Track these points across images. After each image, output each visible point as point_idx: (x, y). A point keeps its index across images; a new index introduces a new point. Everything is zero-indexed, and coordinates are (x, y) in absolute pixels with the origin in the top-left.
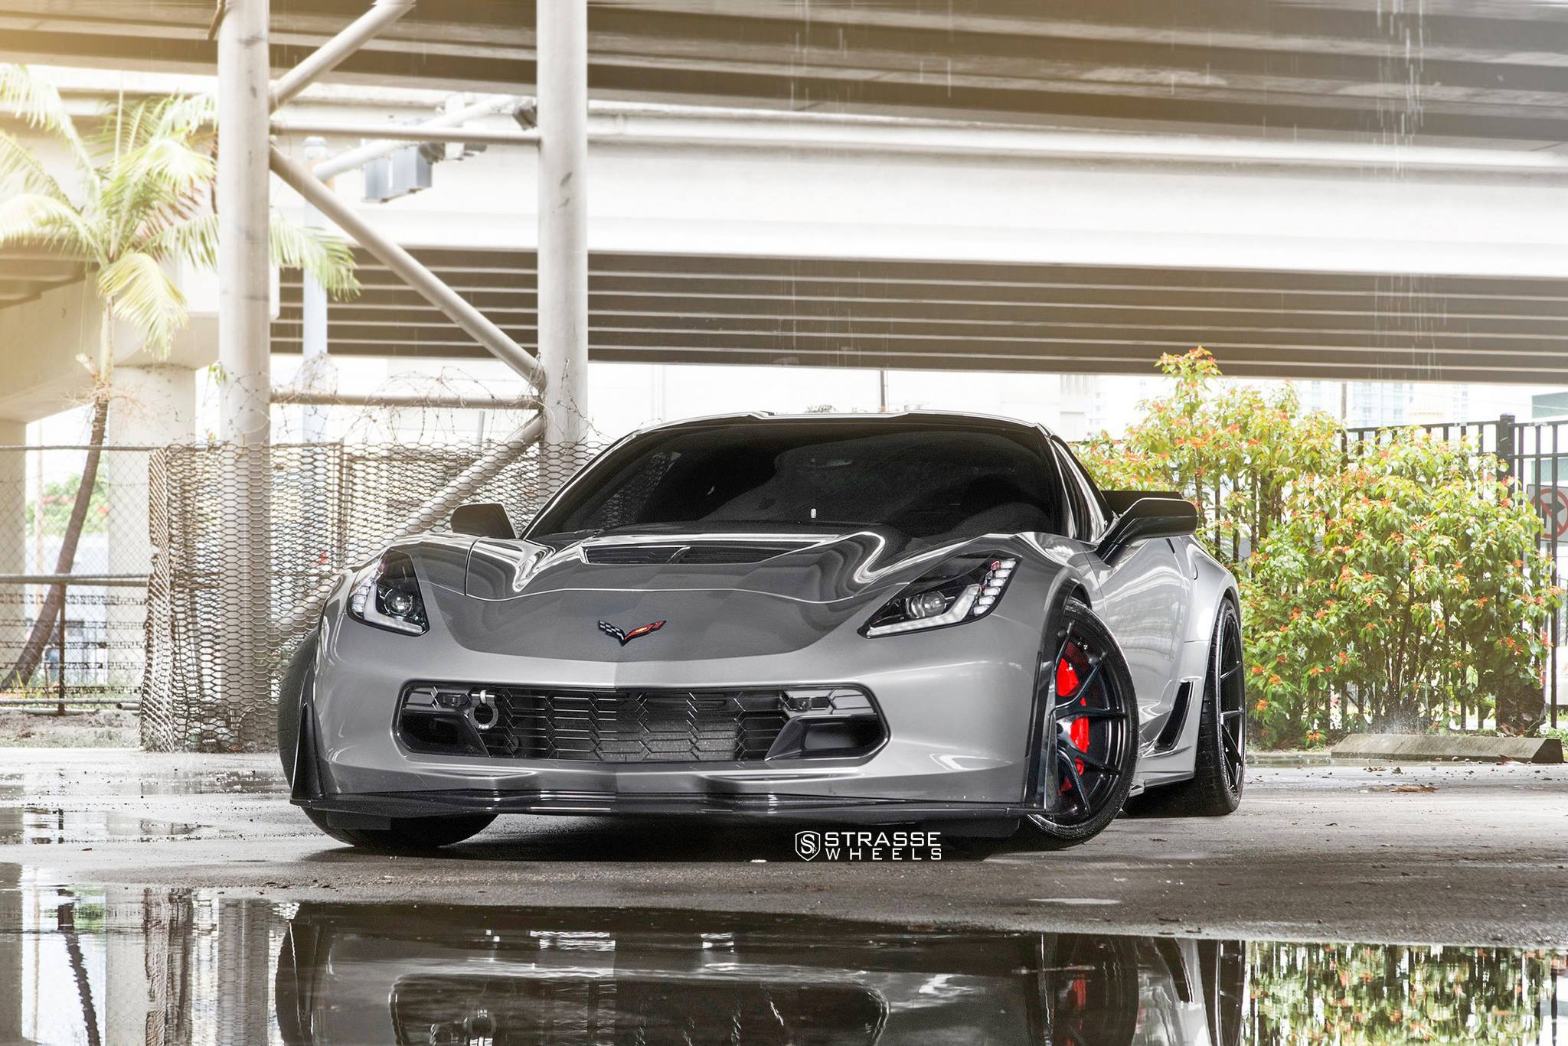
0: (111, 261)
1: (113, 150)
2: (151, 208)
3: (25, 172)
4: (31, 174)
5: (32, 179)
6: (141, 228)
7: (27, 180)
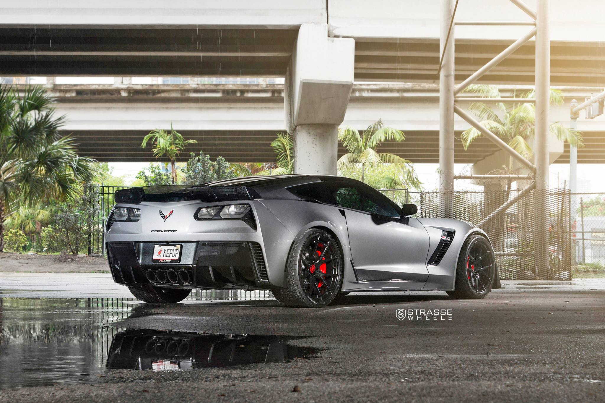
0: (512, 138)
1: (513, 106)
2: (524, 123)
3: (488, 114)
4: (489, 114)
5: (490, 115)
6: (522, 129)
7: (488, 116)
